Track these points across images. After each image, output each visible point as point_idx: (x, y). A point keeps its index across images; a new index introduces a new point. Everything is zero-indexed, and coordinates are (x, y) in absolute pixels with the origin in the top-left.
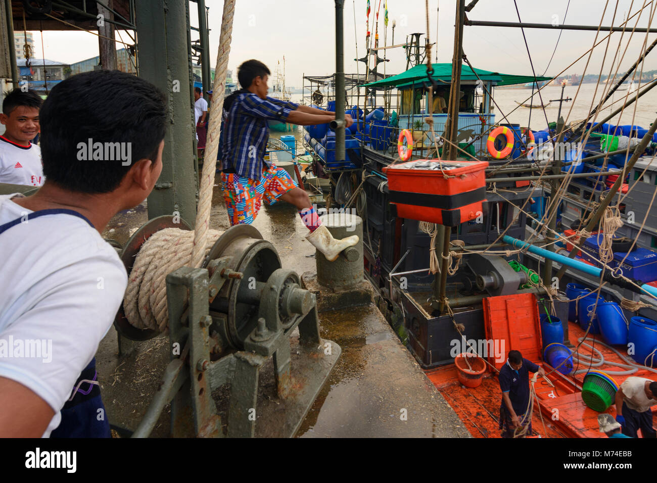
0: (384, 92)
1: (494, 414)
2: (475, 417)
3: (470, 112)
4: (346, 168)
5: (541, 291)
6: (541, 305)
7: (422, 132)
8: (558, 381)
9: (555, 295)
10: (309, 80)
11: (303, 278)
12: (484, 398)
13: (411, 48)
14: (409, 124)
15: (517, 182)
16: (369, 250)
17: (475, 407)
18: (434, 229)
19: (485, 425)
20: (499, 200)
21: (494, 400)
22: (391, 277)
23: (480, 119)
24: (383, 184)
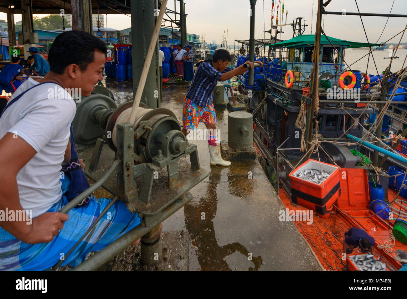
0: (279, 49)
1: (336, 234)
2: (324, 234)
3: (330, 63)
4: (257, 90)
5: (370, 168)
6: (370, 177)
7: (299, 72)
8: (378, 222)
9: (379, 172)
10: (238, 42)
11: (221, 143)
12: (330, 225)
13: (296, 26)
14: (292, 68)
15: (357, 104)
16: (267, 135)
17: (324, 229)
18: (304, 127)
19: (330, 240)
20: (345, 113)
21: (336, 227)
22: (277, 150)
23: (335, 67)
24: (276, 99)
